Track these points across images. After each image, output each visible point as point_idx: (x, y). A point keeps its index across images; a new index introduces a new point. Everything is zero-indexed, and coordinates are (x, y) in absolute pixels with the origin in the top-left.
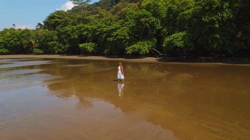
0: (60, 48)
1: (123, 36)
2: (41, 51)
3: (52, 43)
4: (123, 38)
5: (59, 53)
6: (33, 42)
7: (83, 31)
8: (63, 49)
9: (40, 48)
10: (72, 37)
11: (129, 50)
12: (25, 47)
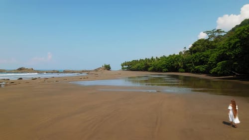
0: (193, 68)
1: (211, 61)
2: (184, 70)
3: (189, 64)
4: (211, 63)
5: (193, 72)
6: (180, 64)
7: (201, 57)
8: (195, 69)
9: (183, 68)
10: (196, 61)
11: (212, 71)
12: (176, 67)
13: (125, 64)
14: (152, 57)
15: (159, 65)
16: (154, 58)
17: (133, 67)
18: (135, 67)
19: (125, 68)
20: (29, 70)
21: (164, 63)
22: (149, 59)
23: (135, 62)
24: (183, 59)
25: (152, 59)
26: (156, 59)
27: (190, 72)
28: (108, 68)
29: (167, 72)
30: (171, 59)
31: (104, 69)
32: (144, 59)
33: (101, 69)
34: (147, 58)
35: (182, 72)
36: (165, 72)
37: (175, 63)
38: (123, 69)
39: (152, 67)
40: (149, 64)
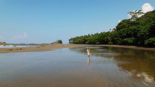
0: (120, 41)
1: (143, 33)
3: (116, 38)
4: (143, 34)
5: (120, 44)
6: (109, 38)
8: (122, 42)
9: (112, 41)
10: (123, 35)
11: (146, 42)
12: (106, 41)
13: (71, 39)
14: (89, 34)
15: (94, 39)
16: (90, 35)
17: (76, 41)
18: (77, 41)
19: (71, 42)
20: (2, 43)
21: (97, 38)
22: (86, 36)
23: (78, 38)
24: (111, 34)
25: (89, 35)
26: (91, 36)
27: (117, 44)
28: (60, 42)
29: (99, 44)
30: (102, 35)
31: (58, 43)
32: (84, 36)
33: (55, 43)
34: (86, 35)
35: (111, 44)
36: (98, 44)
37: (106, 38)
38: (70, 43)
39: (89, 41)
40: (86, 39)
